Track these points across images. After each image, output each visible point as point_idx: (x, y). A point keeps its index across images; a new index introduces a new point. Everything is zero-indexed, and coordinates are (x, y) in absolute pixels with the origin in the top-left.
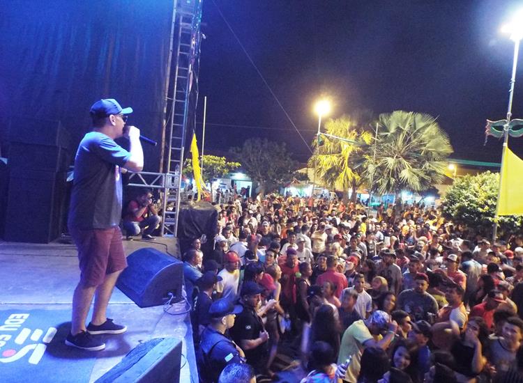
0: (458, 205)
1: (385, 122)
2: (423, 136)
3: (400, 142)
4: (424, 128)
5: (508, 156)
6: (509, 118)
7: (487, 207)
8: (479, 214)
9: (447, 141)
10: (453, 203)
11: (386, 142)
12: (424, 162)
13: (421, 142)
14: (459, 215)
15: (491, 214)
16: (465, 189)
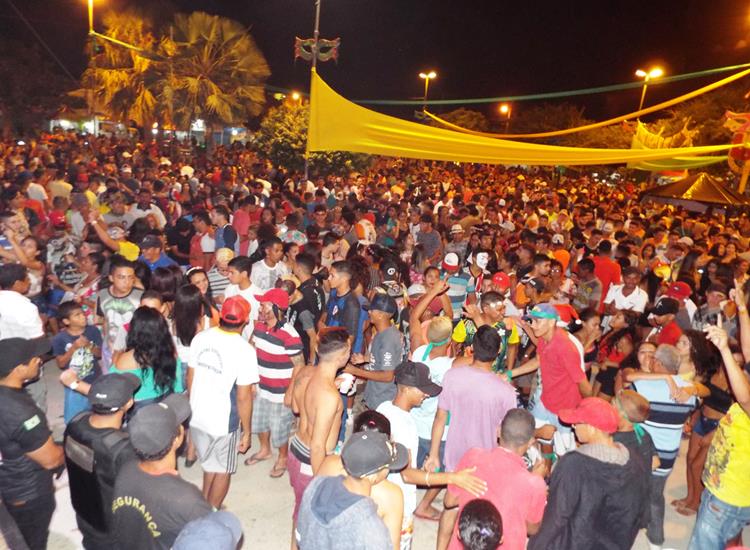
0: (273, 140)
1: (181, 26)
2: (233, 51)
3: (205, 59)
4: (235, 39)
5: (318, 84)
6: (316, 37)
7: (300, 143)
8: (293, 151)
9: (262, 60)
10: (268, 138)
12: (236, 87)
13: (231, 59)
14: (275, 152)
15: (303, 150)
16: (280, 122)
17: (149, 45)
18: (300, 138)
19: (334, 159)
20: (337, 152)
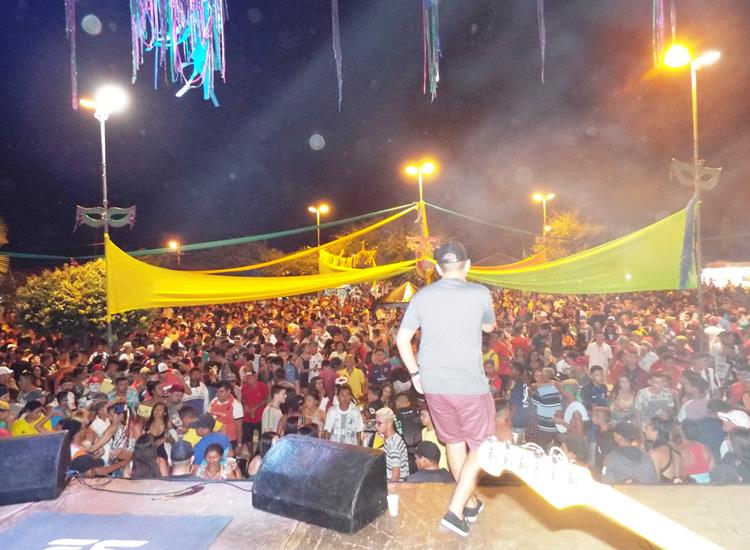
6: (106, 206)
7: (89, 308)
8: (79, 317)
20: (131, 311)
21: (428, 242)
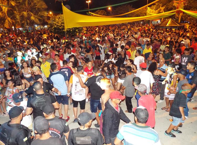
0: (53, 27)
2: (35, 2)
3: (27, 5)
7: (62, 27)
8: (60, 29)
9: (44, 3)
10: (52, 27)
11: (21, 5)
12: (38, 13)
13: (35, 4)
14: (55, 31)
15: (63, 29)
16: (54, 21)
17: (6, 3)
18: (62, 25)
19: (73, 30)
20: (73, 28)
21: (182, 3)
